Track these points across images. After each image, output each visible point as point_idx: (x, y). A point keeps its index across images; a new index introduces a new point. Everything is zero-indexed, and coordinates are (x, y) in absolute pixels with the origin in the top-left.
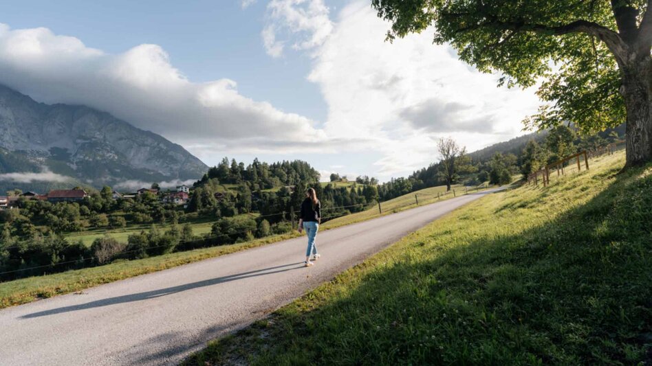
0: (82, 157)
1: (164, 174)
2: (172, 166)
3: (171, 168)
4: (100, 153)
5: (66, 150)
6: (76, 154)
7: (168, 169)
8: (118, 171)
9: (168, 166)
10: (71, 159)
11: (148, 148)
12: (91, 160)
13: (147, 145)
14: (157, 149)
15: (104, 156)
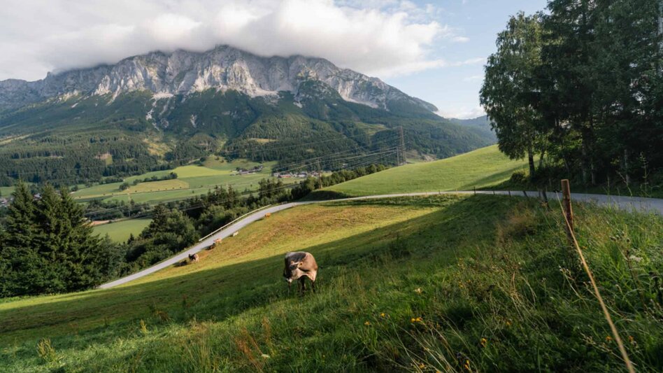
0: (304, 95)
1: (373, 107)
2: (378, 97)
3: (377, 99)
4: (317, 90)
5: (289, 92)
6: (298, 94)
7: (375, 100)
8: (336, 105)
9: (373, 99)
10: (295, 99)
11: (353, 82)
12: (311, 97)
13: (352, 80)
14: (360, 82)
15: (320, 92)
